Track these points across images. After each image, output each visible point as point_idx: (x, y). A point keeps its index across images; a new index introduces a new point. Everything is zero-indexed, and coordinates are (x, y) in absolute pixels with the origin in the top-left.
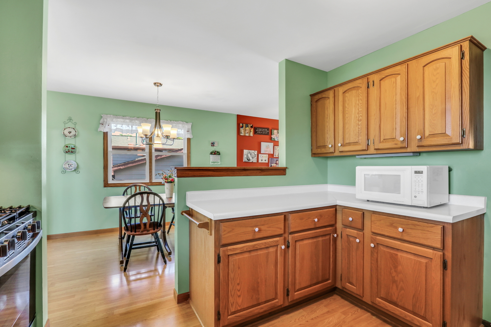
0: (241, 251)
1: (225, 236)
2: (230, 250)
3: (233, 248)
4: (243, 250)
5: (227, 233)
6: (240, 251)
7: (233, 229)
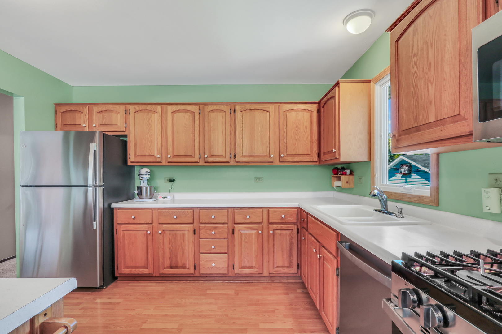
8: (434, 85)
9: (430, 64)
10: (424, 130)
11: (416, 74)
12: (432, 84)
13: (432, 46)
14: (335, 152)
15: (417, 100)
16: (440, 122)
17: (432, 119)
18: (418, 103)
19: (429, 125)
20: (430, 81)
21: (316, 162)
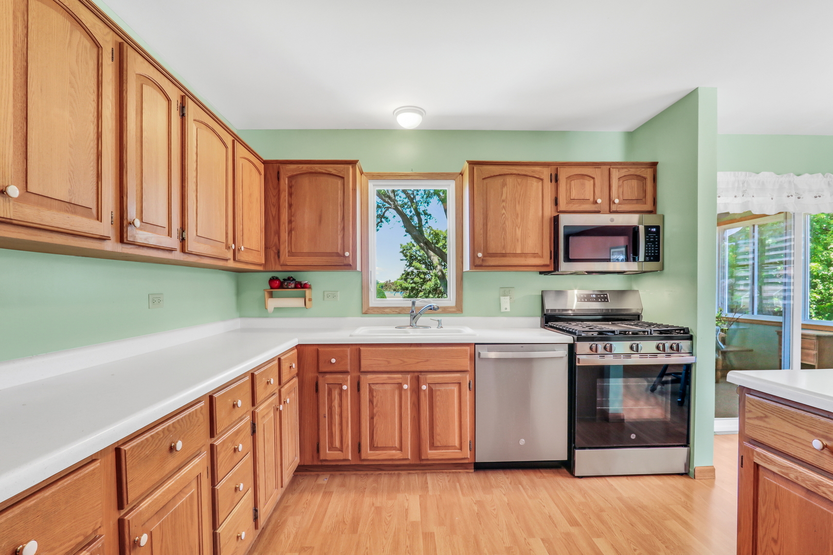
0: (782, 473)
1: (751, 422)
2: (759, 454)
3: (765, 456)
4: (787, 474)
5: (755, 418)
6: (779, 471)
7: (766, 417)
8: (520, 229)
9: (518, 214)
10: (510, 257)
11: (504, 216)
12: (519, 228)
13: (519, 203)
14: (349, 256)
15: (505, 234)
16: (523, 255)
17: (519, 251)
18: (506, 237)
19: (515, 255)
20: (517, 225)
21: (260, 265)
